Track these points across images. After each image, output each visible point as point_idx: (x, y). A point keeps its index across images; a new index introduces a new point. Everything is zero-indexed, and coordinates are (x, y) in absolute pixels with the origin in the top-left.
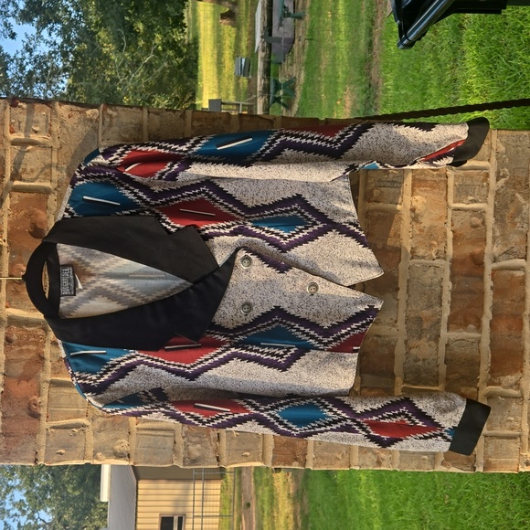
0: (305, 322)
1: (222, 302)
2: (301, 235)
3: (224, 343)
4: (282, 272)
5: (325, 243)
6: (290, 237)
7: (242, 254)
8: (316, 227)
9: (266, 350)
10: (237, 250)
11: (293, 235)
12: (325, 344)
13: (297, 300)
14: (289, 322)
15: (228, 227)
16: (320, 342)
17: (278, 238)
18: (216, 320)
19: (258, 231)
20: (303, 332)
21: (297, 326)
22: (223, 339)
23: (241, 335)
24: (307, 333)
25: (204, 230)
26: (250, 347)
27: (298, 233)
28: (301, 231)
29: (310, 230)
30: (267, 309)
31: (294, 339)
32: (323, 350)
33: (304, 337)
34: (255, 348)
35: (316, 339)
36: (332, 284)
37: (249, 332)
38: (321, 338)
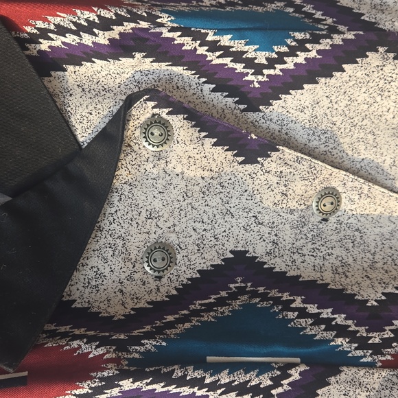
0: (316, 291)
1: (92, 245)
2: (301, 58)
3: (98, 364)
4: (251, 160)
5: (359, 84)
6: (271, 63)
7: (144, 111)
8: (338, 39)
9: (225, 378)
10: (130, 101)
11: (280, 59)
12: (377, 349)
13: (288, 235)
14: (274, 293)
15: (106, 25)
16: (363, 344)
17: (239, 67)
18: (76, 295)
19: (188, 43)
20: (317, 320)
21: (298, 303)
22: (94, 351)
23: (149, 336)
24: (328, 322)
25: (34, 39)
26: (179, 373)
27: (292, 52)
28: (301, 46)
29: (325, 44)
30: (211, 258)
31: (296, 339)
32: (371, 365)
33: (319, 333)
34: (193, 374)
35: (352, 336)
36: (377, 189)
37: (171, 325)
38: (362, 331)
